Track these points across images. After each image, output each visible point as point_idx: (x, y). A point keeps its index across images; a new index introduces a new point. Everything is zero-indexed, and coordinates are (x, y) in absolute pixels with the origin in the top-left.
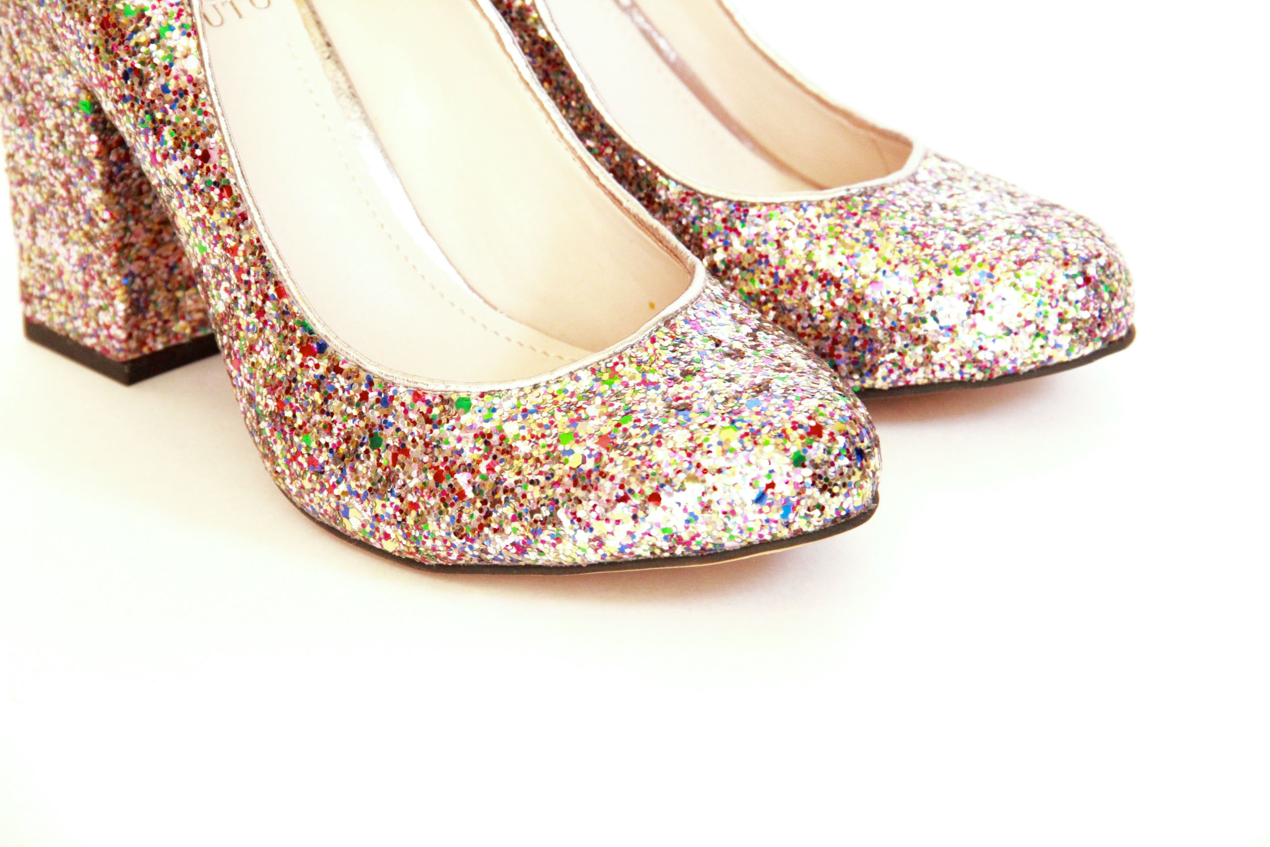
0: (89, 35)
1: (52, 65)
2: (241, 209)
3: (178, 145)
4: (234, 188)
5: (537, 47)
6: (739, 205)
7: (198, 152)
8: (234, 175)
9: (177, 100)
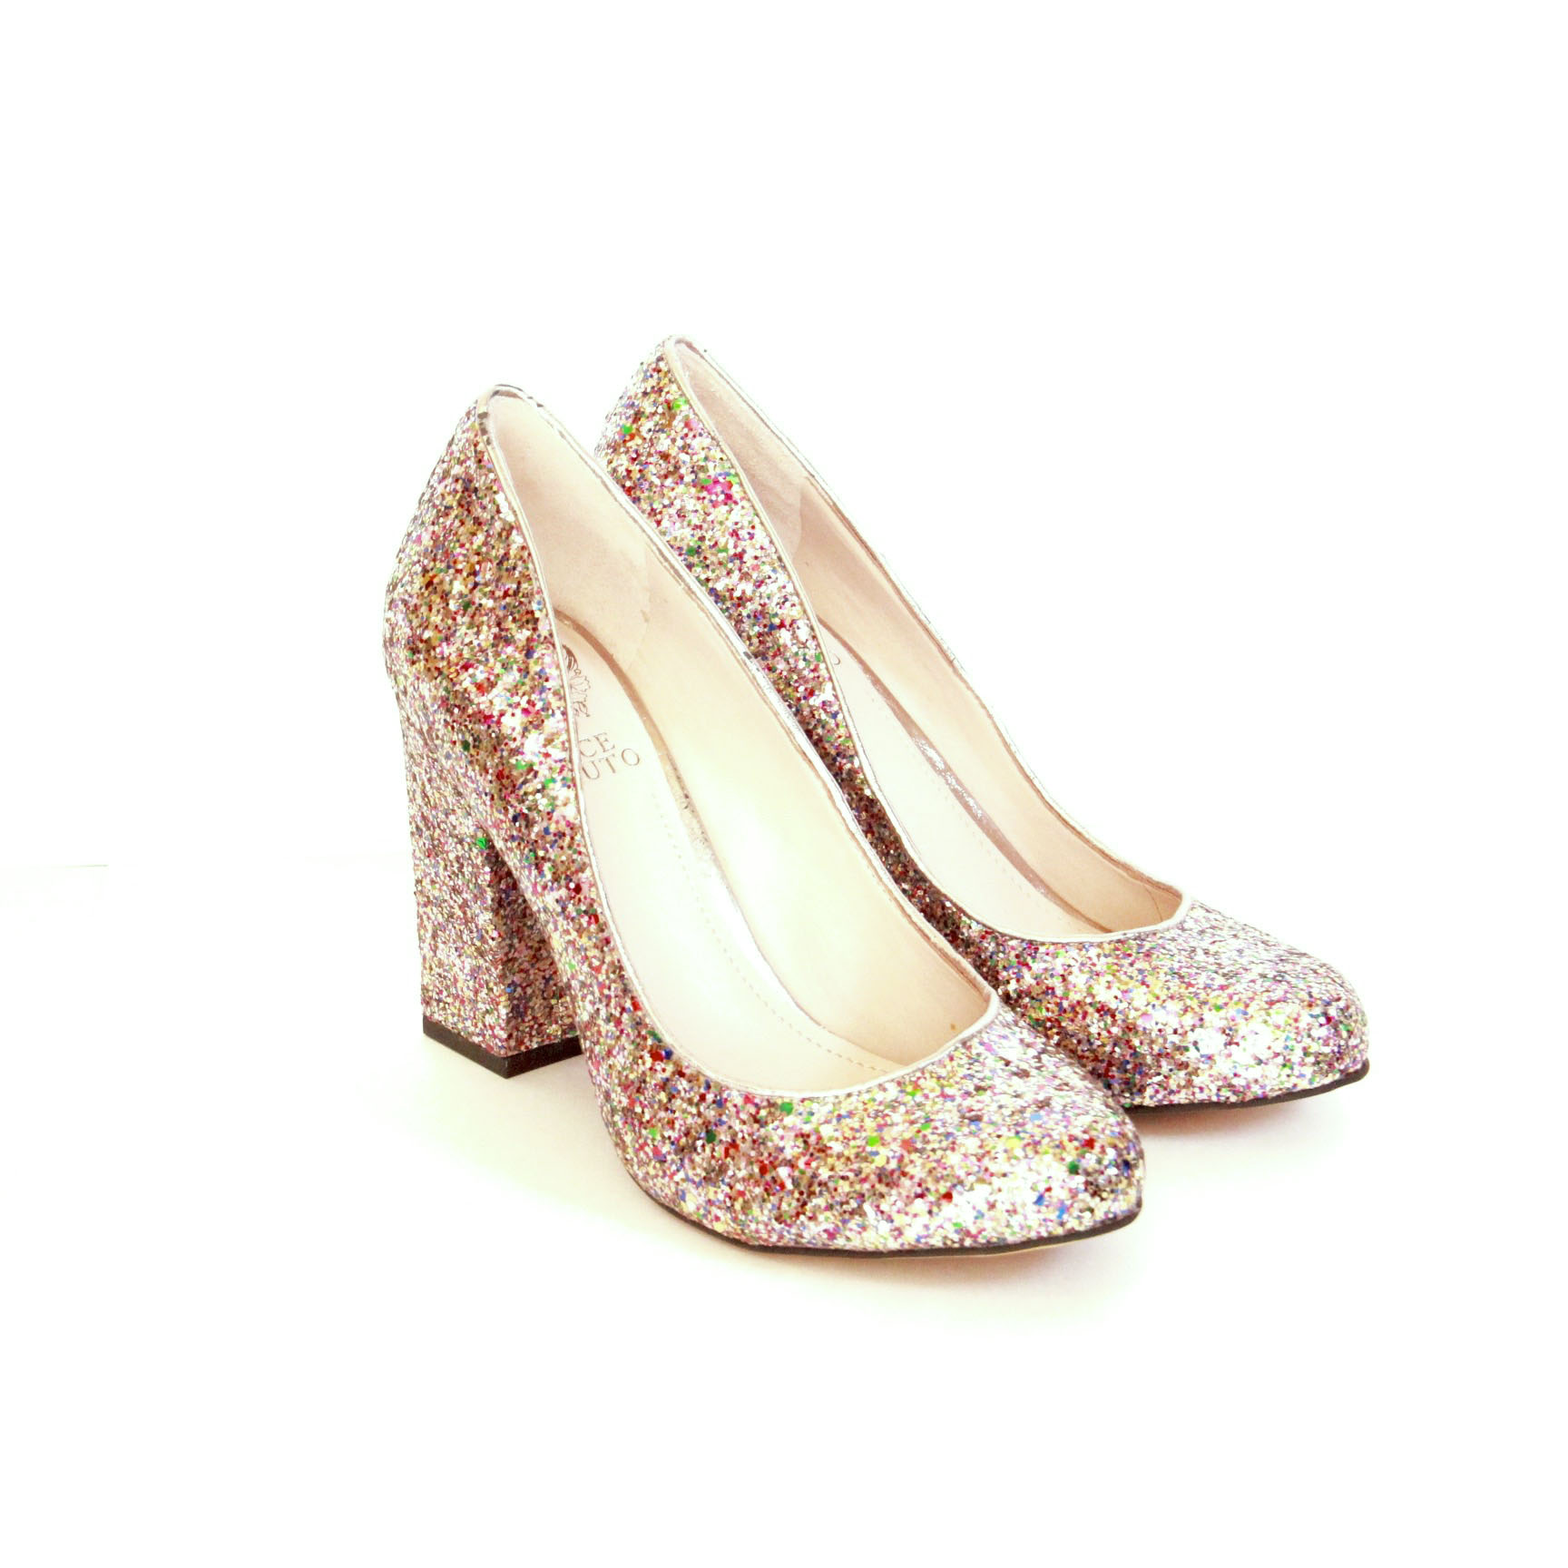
0: (487, 785)
1: (456, 808)
2: (606, 934)
3: (556, 879)
4: (600, 917)
5: (862, 803)
6: (1031, 943)
7: (572, 885)
8: (601, 905)
9: (556, 841)
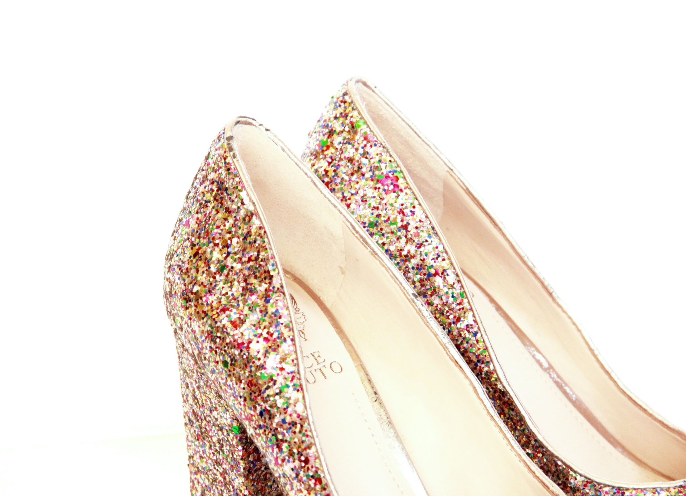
0: (241, 391)
1: (217, 406)
2: (327, 492)
3: (291, 454)
4: (323, 480)
5: (496, 395)
6: (619, 489)
7: (303, 458)
8: (323, 472)
9: (290, 428)
